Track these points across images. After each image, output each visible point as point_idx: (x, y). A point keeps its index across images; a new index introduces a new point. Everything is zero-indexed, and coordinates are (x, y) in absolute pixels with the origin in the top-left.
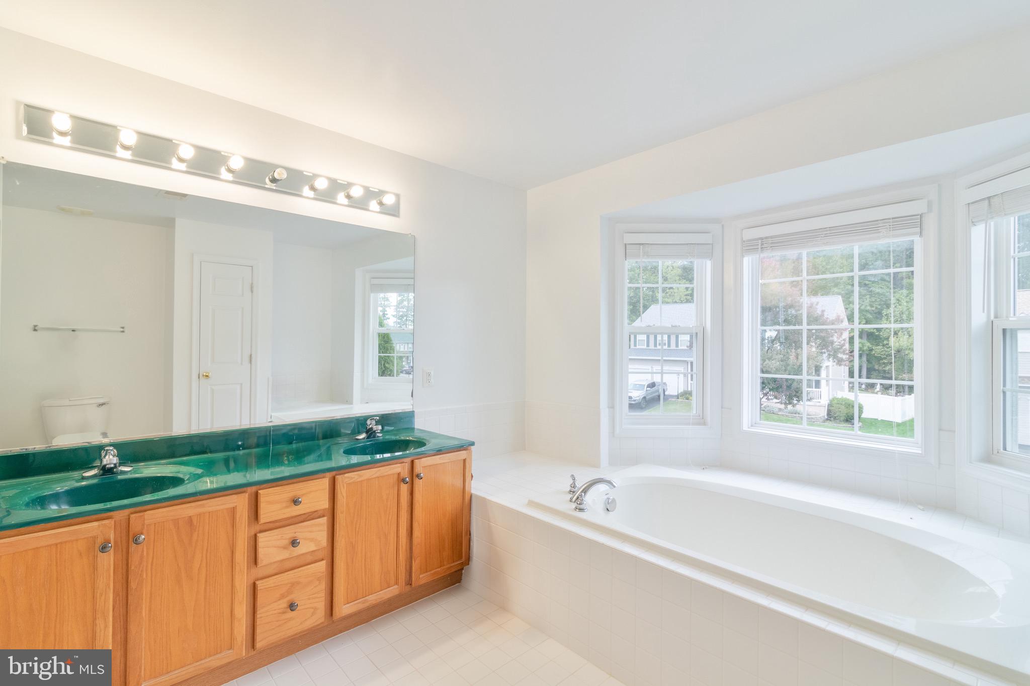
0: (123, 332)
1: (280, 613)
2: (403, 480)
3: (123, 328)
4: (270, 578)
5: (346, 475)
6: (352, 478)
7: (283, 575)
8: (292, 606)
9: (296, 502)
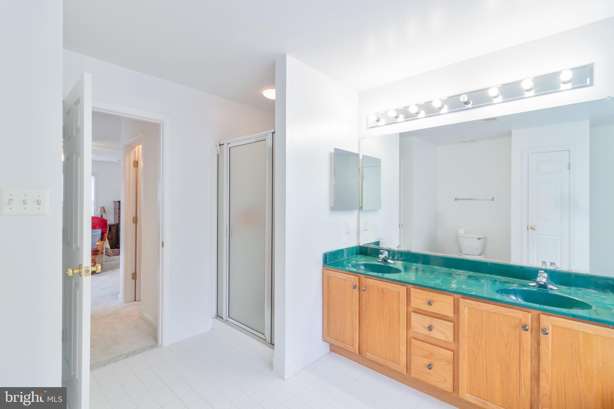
0: (493, 200)
1: (423, 365)
2: (525, 328)
3: (493, 198)
4: (418, 341)
5: (467, 300)
6: (471, 305)
7: (425, 343)
8: (430, 367)
9: (430, 303)
